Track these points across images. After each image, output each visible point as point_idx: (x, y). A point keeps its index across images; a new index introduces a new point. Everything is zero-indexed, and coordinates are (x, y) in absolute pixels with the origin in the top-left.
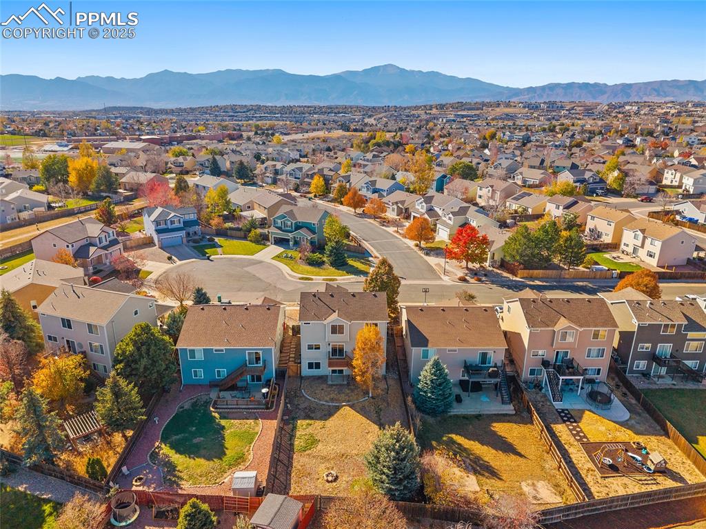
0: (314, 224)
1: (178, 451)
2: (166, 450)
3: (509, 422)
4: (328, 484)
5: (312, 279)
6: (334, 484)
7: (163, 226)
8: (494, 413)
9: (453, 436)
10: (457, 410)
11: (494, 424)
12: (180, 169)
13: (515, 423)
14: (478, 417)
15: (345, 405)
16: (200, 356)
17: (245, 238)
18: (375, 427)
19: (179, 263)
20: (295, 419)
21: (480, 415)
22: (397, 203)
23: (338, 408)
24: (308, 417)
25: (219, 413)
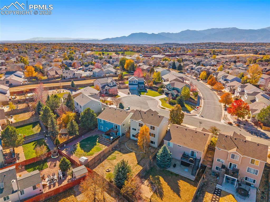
0: (180, 89)
1: (80, 147)
2: (78, 145)
3: (188, 182)
4: (105, 172)
5: (165, 109)
6: (107, 172)
7: (131, 83)
8: (185, 176)
9: (161, 177)
10: (171, 169)
11: (181, 181)
12: (163, 65)
13: (190, 184)
14: (177, 175)
15: (134, 152)
16: (102, 122)
17: (157, 91)
18: (137, 162)
19: (130, 95)
20: (116, 150)
21: (178, 175)
22: (230, 86)
23: (131, 152)
24: (120, 151)
25: (99, 140)
